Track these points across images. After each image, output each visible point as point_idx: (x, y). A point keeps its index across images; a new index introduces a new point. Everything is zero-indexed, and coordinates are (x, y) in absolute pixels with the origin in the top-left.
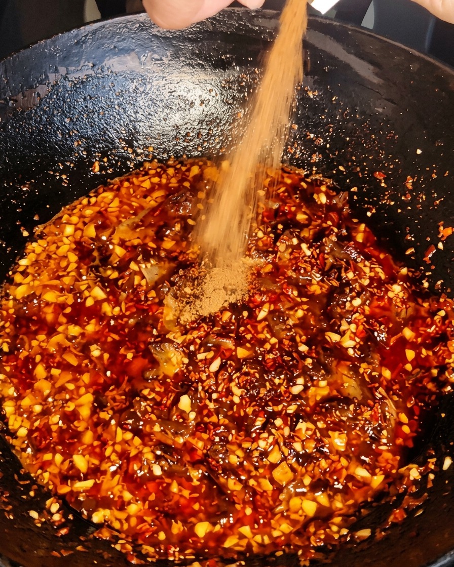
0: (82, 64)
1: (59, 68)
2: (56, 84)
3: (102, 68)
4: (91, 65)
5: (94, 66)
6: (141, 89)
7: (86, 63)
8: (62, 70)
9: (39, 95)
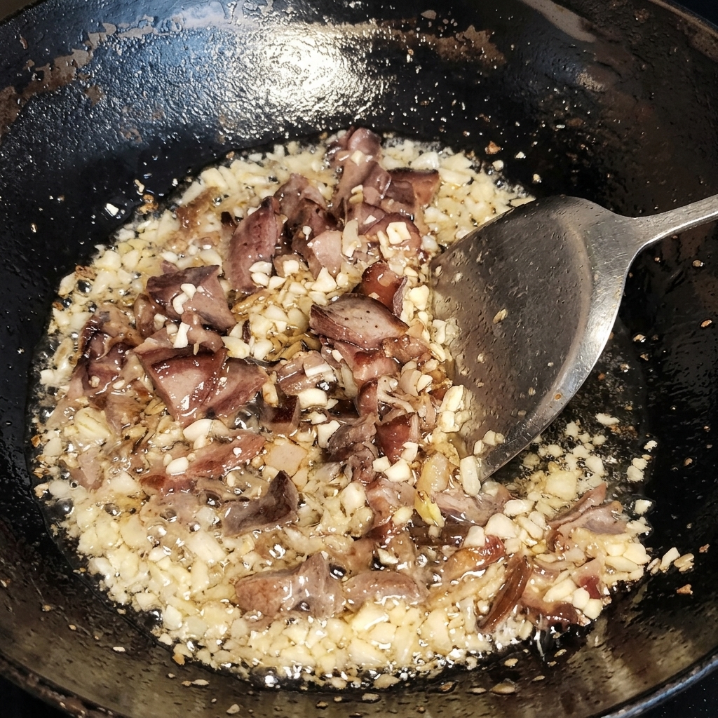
0: (138, 17)
1: (104, 25)
2: (100, 48)
3: (168, 24)
4: (152, 19)
5: (156, 20)
6: (229, 54)
7: (145, 17)
8: (110, 28)
9: (74, 64)
